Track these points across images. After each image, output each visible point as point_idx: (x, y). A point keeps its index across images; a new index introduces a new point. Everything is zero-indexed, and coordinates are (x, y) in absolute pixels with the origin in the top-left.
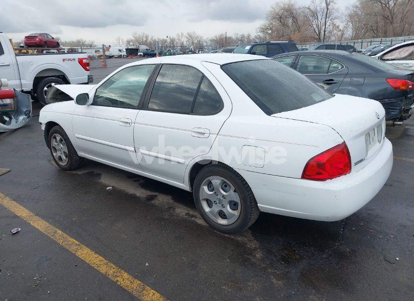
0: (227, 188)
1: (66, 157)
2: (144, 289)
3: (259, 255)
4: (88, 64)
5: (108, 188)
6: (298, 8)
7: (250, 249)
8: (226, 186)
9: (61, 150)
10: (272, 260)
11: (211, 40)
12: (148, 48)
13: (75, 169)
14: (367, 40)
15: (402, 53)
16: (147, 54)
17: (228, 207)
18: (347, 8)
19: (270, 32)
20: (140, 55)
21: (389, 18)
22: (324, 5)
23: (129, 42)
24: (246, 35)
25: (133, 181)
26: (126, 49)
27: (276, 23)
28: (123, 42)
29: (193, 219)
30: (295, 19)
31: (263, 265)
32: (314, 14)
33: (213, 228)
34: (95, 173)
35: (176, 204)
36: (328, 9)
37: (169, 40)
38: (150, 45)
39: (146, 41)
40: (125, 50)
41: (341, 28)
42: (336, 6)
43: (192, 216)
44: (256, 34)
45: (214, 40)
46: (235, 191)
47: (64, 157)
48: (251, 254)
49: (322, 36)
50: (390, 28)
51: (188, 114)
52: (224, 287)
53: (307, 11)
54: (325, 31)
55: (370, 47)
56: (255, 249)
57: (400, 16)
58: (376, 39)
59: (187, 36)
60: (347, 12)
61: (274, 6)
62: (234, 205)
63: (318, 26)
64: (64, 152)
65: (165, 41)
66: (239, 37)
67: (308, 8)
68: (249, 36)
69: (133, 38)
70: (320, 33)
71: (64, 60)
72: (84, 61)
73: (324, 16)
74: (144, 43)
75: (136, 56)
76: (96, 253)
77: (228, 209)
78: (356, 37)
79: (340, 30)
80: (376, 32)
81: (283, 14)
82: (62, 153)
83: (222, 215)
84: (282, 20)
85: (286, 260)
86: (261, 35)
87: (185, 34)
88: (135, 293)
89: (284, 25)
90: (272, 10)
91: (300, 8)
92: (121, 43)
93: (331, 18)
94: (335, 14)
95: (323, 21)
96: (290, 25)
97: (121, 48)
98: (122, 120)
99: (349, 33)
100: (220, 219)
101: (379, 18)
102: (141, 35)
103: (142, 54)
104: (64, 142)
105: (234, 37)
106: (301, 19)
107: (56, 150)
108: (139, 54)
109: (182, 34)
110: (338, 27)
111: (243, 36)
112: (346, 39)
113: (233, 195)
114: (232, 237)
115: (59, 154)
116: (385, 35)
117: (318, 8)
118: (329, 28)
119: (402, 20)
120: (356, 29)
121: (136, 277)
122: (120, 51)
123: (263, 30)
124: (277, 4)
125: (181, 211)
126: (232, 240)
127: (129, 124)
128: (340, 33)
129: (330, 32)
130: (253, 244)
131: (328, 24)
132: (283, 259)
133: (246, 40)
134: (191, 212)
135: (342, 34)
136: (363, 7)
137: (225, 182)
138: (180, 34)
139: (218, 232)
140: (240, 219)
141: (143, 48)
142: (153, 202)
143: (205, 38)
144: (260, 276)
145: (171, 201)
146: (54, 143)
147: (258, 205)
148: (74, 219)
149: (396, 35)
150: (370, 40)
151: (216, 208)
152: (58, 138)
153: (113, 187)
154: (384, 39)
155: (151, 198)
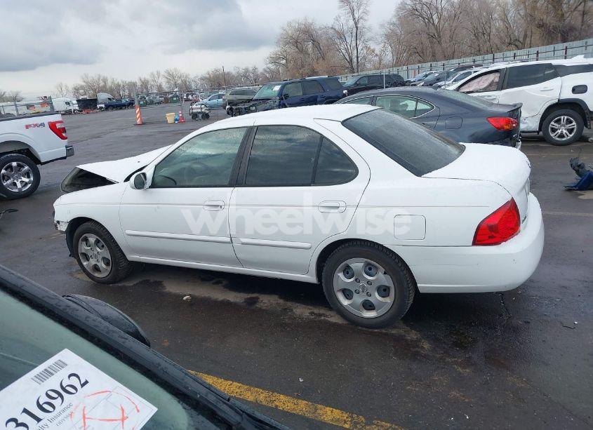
0: (373, 271)
1: (107, 264)
2: (316, 409)
3: (426, 345)
4: (64, 130)
5: (185, 298)
6: (318, 27)
7: (412, 341)
8: (370, 269)
9: (97, 257)
10: (444, 348)
11: (202, 79)
12: (111, 97)
13: (121, 280)
14: (413, 66)
15: (481, 83)
16: (112, 106)
17: (376, 294)
18: (382, 26)
19: (284, 62)
20: (101, 108)
21: (435, 37)
22: (351, 23)
23: (76, 90)
24: (251, 69)
25: (213, 284)
26: (78, 101)
27: (291, 50)
28: (68, 91)
29: (323, 318)
30: (316, 43)
31: (438, 356)
32: (341, 36)
33: (354, 324)
34: (152, 281)
35: (289, 304)
36: (357, 28)
37: (139, 84)
38: (111, 91)
39: (105, 86)
40: (75, 102)
41: (377, 52)
42: (367, 24)
43: (320, 315)
44: (265, 67)
45: (206, 78)
46: (385, 273)
47: (102, 265)
48: (418, 346)
49: (355, 64)
50: (438, 49)
51: (309, 185)
52: (409, 387)
53: (331, 31)
54: (357, 57)
55: (421, 75)
56: (418, 340)
57: (448, 33)
58: (424, 65)
59: (166, 75)
60: (382, 31)
61: (286, 27)
62: (384, 291)
63: (347, 50)
64: (104, 259)
65: (134, 84)
66: (241, 71)
67: (332, 28)
68: (255, 69)
69: (83, 84)
70: (351, 60)
71: (27, 127)
72: (58, 126)
73: (354, 38)
74: (104, 89)
75: (95, 109)
76: (226, 379)
77: (376, 297)
78: (398, 63)
79: (377, 55)
80: (421, 55)
81: (298, 36)
82: (100, 259)
83: (368, 306)
84: (299, 46)
85: (460, 345)
86: (272, 67)
87: (163, 73)
88: (307, 415)
89: (302, 51)
90: (281, 31)
91: (321, 29)
92: (65, 92)
93: (362, 39)
94: (368, 35)
95: (354, 44)
96: (310, 50)
97: (68, 100)
98: (207, 203)
99: (389, 57)
100: (365, 311)
101: (424, 38)
102: (96, 78)
103: (103, 106)
104: (102, 242)
105: (234, 72)
106: (323, 42)
107: (87, 257)
108: (98, 106)
109: (158, 73)
110: (373, 51)
111: (247, 70)
112: (386, 66)
113: (382, 278)
114: (384, 331)
115: (93, 262)
116: (434, 58)
117: (345, 28)
118: (362, 52)
119: (451, 38)
120: (397, 54)
121: (298, 397)
122: (68, 103)
123: (275, 60)
124: (289, 24)
125: (302, 311)
126: (386, 334)
127: (221, 207)
128: (377, 58)
129: (364, 58)
130: (413, 335)
131: (360, 48)
132: (456, 344)
133: (251, 75)
134: (316, 311)
135: (380, 60)
136: (401, 24)
137: (369, 264)
138: (155, 73)
139: (364, 329)
140: (394, 306)
141: (103, 97)
142: (258, 305)
143: (192, 76)
144: (443, 368)
145: (281, 301)
146: (83, 248)
147: (418, 285)
148: (166, 344)
149: (447, 58)
150: (416, 66)
151: (359, 299)
152: (92, 239)
153: (190, 295)
154: (434, 64)
155: (252, 302)
